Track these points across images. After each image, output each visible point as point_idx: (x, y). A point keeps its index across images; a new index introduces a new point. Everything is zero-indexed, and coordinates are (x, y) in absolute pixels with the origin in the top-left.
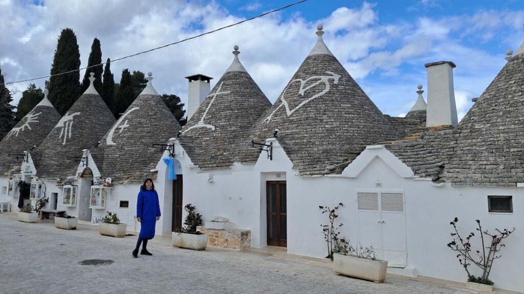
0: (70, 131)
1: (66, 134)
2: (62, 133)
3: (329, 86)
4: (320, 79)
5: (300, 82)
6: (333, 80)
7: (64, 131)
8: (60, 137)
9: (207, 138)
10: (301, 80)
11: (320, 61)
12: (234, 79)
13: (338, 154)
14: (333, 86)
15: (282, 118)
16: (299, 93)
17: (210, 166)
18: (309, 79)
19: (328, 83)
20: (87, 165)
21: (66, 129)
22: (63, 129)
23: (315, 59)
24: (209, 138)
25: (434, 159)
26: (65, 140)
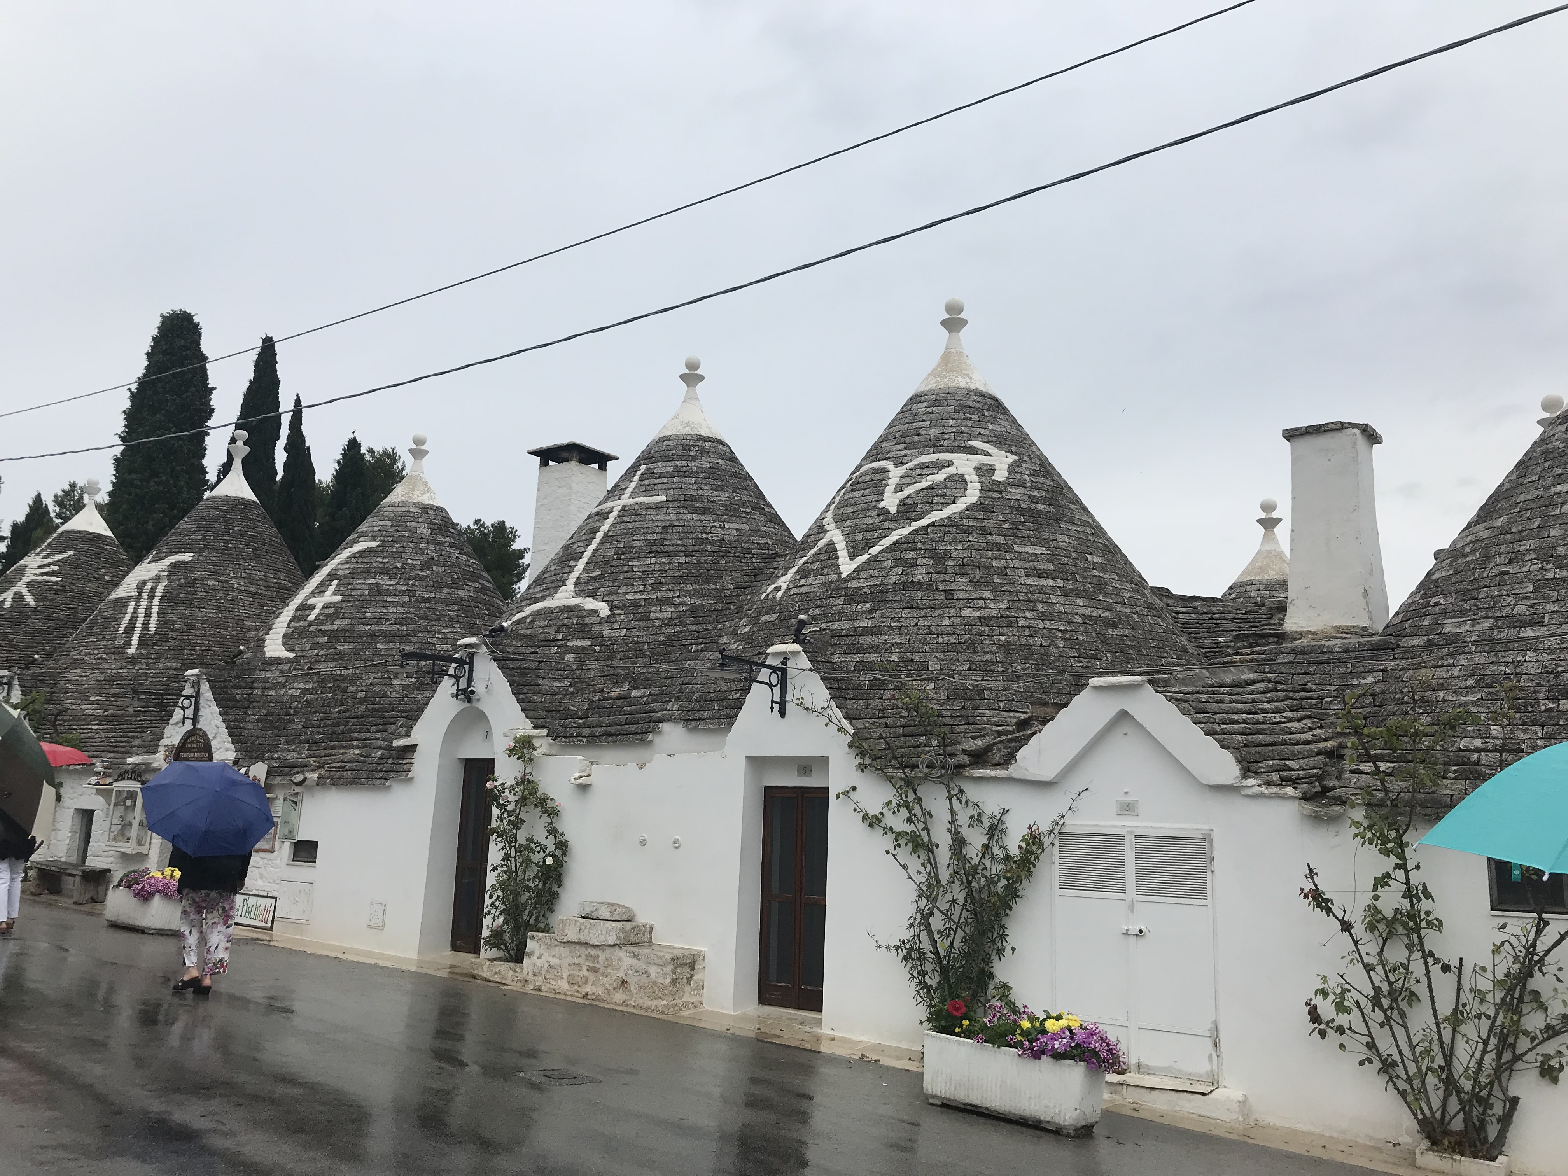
0: (155, 610)
1: (141, 619)
2: (128, 617)
3: (979, 486)
4: (950, 464)
5: (885, 471)
6: (991, 469)
7: (135, 611)
8: (121, 630)
9: (580, 643)
10: (888, 465)
11: (951, 409)
12: (680, 457)
13: (1002, 705)
14: (990, 488)
15: (823, 584)
16: (882, 505)
17: (586, 731)
18: (916, 462)
19: (976, 478)
20: (195, 719)
21: (144, 604)
22: (132, 605)
23: (936, 403)
24: (586, 643)
25: (1311, 729)
26: (135, 642)
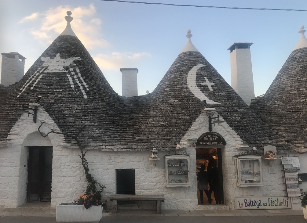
0: (82, 80)
2: (71, 81)
7: (73, 79)
8: (73, 87)
21: (75, 77)
22: (69, 76)
